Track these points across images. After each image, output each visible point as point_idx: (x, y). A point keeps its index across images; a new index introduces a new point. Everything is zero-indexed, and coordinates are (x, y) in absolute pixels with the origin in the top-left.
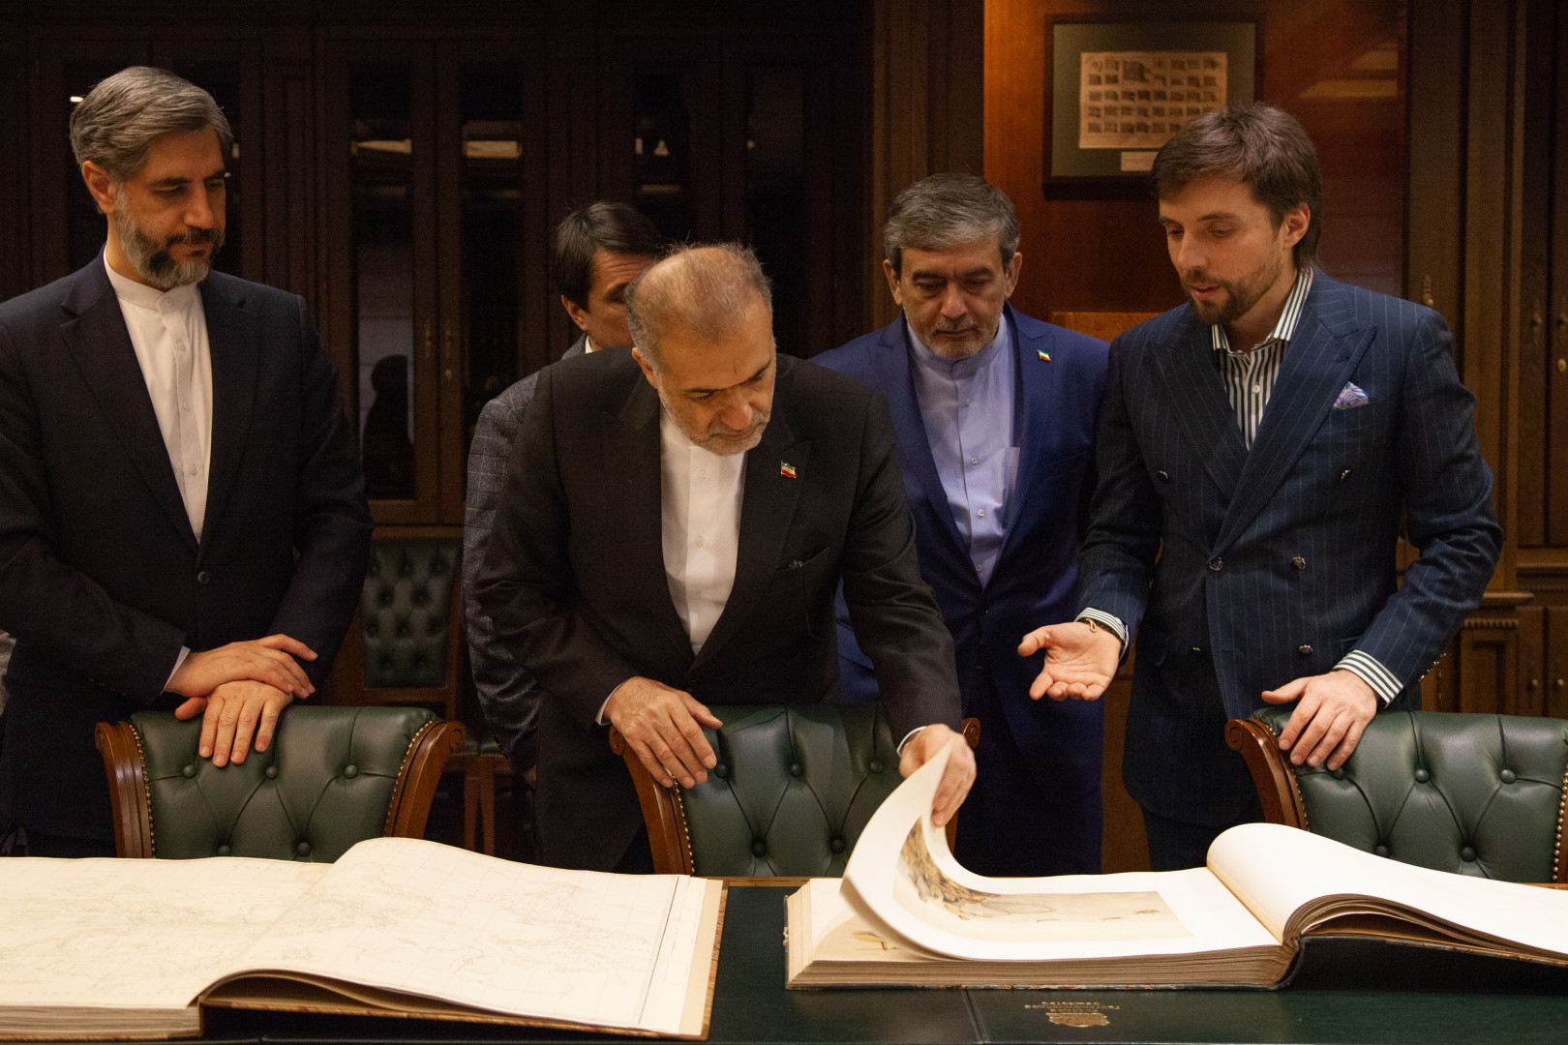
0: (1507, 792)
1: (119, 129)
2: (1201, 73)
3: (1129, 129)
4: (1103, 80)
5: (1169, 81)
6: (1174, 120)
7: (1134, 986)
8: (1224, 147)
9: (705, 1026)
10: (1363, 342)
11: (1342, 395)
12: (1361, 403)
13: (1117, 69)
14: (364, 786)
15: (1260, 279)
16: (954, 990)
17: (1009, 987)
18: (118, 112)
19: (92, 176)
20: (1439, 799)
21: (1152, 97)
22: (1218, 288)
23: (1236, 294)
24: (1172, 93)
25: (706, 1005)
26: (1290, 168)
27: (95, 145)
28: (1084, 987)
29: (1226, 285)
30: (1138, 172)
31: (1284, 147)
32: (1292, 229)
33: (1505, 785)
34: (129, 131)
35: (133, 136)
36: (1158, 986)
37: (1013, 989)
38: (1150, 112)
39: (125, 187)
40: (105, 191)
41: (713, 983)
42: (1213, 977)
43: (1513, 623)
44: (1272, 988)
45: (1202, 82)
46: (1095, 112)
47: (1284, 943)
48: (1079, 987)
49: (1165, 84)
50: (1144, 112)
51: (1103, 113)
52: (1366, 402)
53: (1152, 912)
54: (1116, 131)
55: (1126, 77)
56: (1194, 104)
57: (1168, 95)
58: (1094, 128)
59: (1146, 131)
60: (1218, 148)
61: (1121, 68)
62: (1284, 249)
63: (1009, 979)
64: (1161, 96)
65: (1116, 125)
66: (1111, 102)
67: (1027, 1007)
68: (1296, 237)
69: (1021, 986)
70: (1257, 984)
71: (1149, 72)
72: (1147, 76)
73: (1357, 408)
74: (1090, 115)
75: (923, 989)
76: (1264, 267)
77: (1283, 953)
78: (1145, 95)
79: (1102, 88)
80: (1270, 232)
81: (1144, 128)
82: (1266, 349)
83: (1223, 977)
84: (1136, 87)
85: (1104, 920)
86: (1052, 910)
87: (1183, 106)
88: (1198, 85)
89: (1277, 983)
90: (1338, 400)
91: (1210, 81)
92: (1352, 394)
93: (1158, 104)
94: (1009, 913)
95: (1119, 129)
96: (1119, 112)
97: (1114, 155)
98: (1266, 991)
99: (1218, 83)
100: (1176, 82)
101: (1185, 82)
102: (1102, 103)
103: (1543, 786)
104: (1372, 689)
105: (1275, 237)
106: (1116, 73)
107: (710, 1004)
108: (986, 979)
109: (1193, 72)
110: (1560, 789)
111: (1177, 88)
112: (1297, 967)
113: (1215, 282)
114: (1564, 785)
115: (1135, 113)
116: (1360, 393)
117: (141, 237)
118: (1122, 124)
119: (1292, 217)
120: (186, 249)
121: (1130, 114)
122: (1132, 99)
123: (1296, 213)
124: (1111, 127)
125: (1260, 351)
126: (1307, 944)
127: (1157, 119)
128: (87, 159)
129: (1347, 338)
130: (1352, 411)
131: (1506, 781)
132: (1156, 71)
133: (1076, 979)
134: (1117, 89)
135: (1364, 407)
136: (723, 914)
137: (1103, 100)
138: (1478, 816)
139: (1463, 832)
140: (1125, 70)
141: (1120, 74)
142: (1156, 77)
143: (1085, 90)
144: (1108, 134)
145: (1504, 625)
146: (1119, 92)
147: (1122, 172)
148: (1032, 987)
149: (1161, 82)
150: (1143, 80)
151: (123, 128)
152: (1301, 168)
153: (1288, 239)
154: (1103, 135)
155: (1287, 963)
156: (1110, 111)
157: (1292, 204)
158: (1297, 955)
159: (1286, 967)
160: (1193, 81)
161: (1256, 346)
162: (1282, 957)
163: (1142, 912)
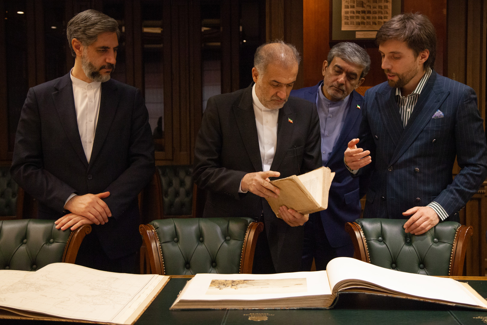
0: (434, 246)
1: (88, 29)
2: (383, 4)
3: (359, 24)
4: (349, 7)
5: (372, 7)
6: (374, 20)
7: (283, 308)
8: (399, 29)
9: (134, 321)
10: (444, 96)
11: (435, 114)
12: (441, 117)
13: (354, 3)
14: (55, 245)
15: (410, 74)
16: (224, 310)
17: (242, 309)
18: (88, 23)
19: (75, 43)
20: (413, 248)
21: (366, 13)
22: (395, 75)
23: (401, 78)
24: (373, 11)
25: (139, 315)
26: (421, 37)
27: (79, 33)
28: (267, 309)
29: (398, 75)
30: (362, 38)
31: (420, 29)
32: (422, 58)
33: (434, 243)
34: (92, 30)
35: (93, 32)
36: (290, 308)
37: (243, 310)
38: (366, 18)
39: (87, 48)
40: (79, 49)
41: (146, 308)
42: (309, 305)
43: (484, 192)
44: (327, 309)
45: (383, 8)
46: (347, 18)
47: (333, 294)
48: (265, 309)
49: (370, 8)
50: (363, 18)
51: (349, 18)
52: (443, 117)
53: (300, 284)
54: (354, 24)
55: (357, 6)
56: (380, 15)
57: (372, 12)
58: (346, 23)
59: (364, 25)
60: (396, 30)
61: (355, 3)
62: (419, 64)
63: (243, 306)
64: (369, 12)
65: (354, 22)
66: (352, 15)
67: (244, 315)
68: (424, 60)
69: (246, 309)
70: (323, 307)
71: (365, 4)
72: (364, 5)
73: (440, 118)
74: (345, 19)
75: (214, 310)
76: (411, 70)
77: (332, 297)
78: (364, 12)
79: (349, 10)
80: (413, 59)
81: (363, 23)
82: (413, 96)
83: (312, 305)
84: (360, 9)
85: (283, 287)
86: (268, 284)
87: (377, 15)
88: (382, 9)
89: (329, 307)
90: (434, 115)
91: (386, 7)
92: (439, 113)
93: (368, 15)
94: (254, 285)
95: (355, 23)
96: (355, 18)
97: (354, 32)
98: (326, 309)
99: (389, 8)
100: (374, 7)
101: (377, 7)
102: (349, 15)
103: (447, 244)
104: (438, 215)
105: (416, 60)
106: (354, 4)
107: (141, 315)
108: (235, 306)
109: (380, 4)
110: (452, 245)
111: (375, 9)
112: (336, 302)
113: (394, 74)
114: (453, 243)
115: (360, 18)
116: (441, 113)
117: (91, 65)
118: (356, 22)
119: (422, 54)
120: (105, 70)
121: (359, 19)
122: (359, 13)
123: (424, 53)
124: (352, 23)
125: (410, 97)
126: (339, 295)
127: (368, 20)
128: (74, 38)
129: (440, 94)
130: (438, 119)
131: (435, 242)
132: (368, 4)
133: (264, 306)
134: (354, 10)
135: (442, 118)
136: (164, 287)
137: (350, 13)
138: (425, 254)
139: (420, 260)
140: (357, 4)
141: (355, 5)
142: (367, 6)
143: (344, 10)
144: (351, 25)
145: (481, 192)
146: (355, 11)
147: (356, 38)
148: (250, 309)
149: (369, 7)
150: (363, 7)
151: (90, 29)
152: (425, 37)
153: (421, 61)
154: (349, 26)
155: (333, 300)
156: (352, 17)
157: (423, 49)
158: (336, 298)
159: (332, 302)
160: (380, 7)
161: (408, 95)
162: (332, 298)
163: (297, 284)
